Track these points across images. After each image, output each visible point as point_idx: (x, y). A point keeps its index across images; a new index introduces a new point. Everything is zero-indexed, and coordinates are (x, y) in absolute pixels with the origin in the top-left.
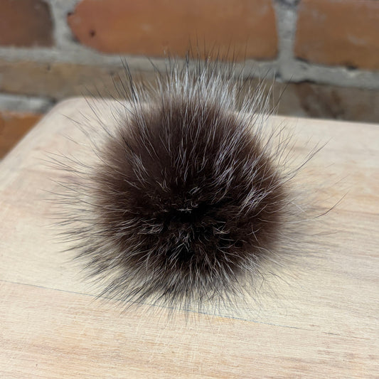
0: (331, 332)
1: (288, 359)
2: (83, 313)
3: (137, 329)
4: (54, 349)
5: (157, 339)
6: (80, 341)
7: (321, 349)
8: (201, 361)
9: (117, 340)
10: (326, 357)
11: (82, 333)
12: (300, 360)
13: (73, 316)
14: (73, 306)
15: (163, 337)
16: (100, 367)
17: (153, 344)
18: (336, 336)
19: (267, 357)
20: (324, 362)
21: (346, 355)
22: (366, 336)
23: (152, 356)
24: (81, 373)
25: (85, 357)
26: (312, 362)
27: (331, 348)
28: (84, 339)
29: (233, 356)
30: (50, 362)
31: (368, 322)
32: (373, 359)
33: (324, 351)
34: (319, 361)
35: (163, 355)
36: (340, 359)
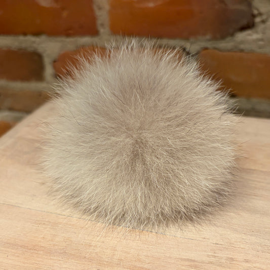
0: (217, 243)
1: (185, 260)
2: (44, 224)
3: (80, 236)
4: (21, 246)
5: (93, 242)
6: (40, 241)
7: (210, 254)
8: (123, 258)
9: (66, 242)
10: (212, 259)
11: (42, 236)
12: (194, 261)
13: (37, 225)
14: (38, 219)
15: (98, 241)
16: (51, 259)
17: (90, 246)
18: (220, 246)
19: (170, 257)
20: (211, 263)
21: (228, 259)
22: (242, 246)
23: (88, 254)
24: (38, 262)
25: (42, 252)
26: (203, 262)
27: (217, 253)
28: (42, 240)
29: (146, 256)
30: (16, 255)
31: (244, 237)
32: (247, 262)
33: (212, 255)
34: (207, 262)
35: (96, 253)
36: (223, 261)
